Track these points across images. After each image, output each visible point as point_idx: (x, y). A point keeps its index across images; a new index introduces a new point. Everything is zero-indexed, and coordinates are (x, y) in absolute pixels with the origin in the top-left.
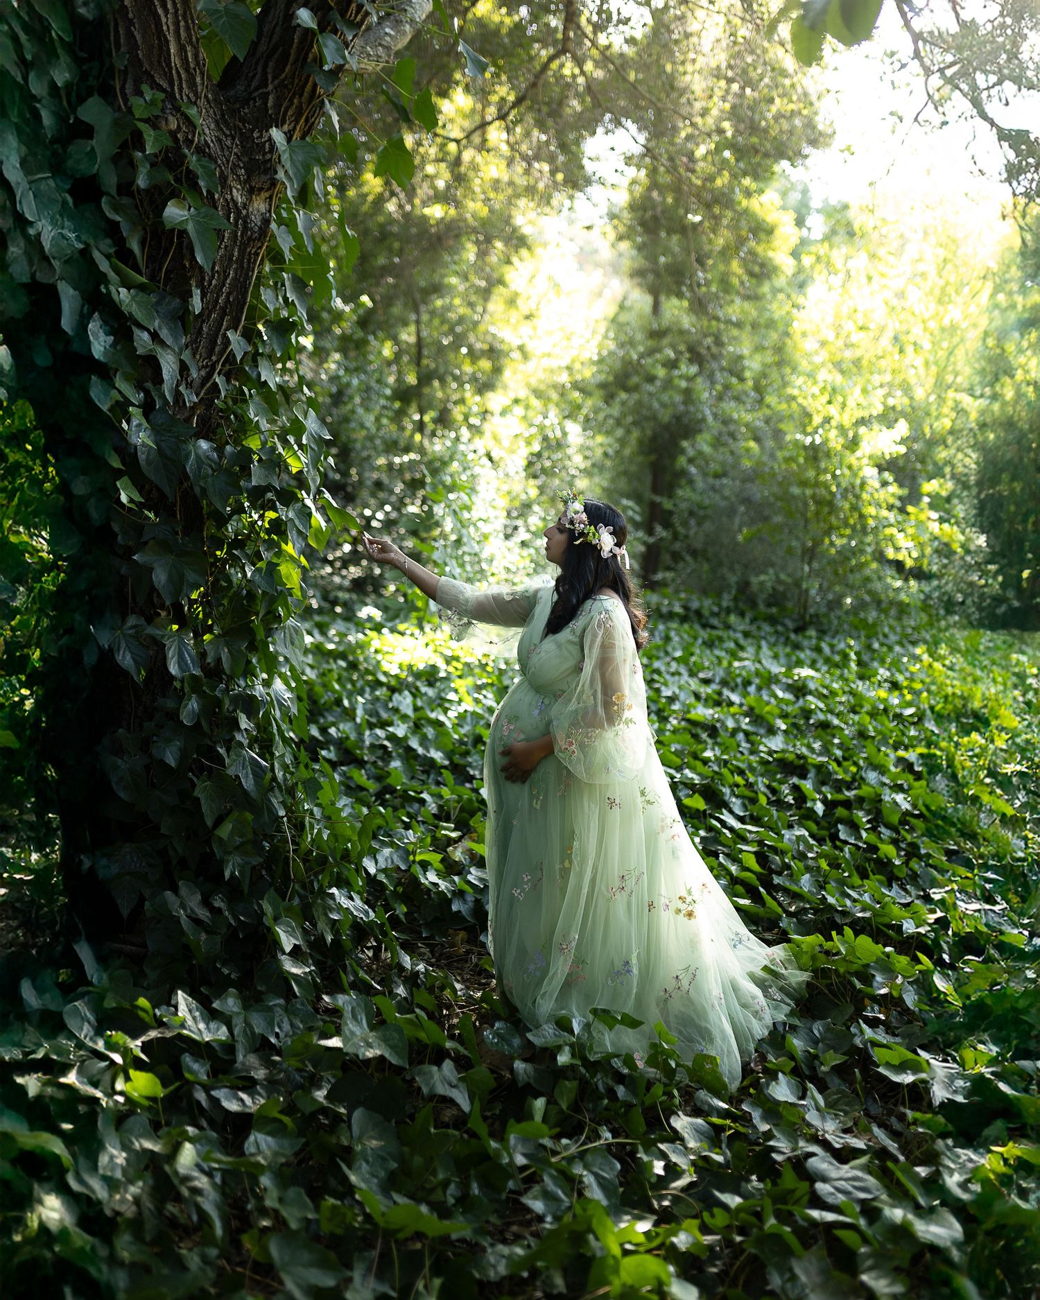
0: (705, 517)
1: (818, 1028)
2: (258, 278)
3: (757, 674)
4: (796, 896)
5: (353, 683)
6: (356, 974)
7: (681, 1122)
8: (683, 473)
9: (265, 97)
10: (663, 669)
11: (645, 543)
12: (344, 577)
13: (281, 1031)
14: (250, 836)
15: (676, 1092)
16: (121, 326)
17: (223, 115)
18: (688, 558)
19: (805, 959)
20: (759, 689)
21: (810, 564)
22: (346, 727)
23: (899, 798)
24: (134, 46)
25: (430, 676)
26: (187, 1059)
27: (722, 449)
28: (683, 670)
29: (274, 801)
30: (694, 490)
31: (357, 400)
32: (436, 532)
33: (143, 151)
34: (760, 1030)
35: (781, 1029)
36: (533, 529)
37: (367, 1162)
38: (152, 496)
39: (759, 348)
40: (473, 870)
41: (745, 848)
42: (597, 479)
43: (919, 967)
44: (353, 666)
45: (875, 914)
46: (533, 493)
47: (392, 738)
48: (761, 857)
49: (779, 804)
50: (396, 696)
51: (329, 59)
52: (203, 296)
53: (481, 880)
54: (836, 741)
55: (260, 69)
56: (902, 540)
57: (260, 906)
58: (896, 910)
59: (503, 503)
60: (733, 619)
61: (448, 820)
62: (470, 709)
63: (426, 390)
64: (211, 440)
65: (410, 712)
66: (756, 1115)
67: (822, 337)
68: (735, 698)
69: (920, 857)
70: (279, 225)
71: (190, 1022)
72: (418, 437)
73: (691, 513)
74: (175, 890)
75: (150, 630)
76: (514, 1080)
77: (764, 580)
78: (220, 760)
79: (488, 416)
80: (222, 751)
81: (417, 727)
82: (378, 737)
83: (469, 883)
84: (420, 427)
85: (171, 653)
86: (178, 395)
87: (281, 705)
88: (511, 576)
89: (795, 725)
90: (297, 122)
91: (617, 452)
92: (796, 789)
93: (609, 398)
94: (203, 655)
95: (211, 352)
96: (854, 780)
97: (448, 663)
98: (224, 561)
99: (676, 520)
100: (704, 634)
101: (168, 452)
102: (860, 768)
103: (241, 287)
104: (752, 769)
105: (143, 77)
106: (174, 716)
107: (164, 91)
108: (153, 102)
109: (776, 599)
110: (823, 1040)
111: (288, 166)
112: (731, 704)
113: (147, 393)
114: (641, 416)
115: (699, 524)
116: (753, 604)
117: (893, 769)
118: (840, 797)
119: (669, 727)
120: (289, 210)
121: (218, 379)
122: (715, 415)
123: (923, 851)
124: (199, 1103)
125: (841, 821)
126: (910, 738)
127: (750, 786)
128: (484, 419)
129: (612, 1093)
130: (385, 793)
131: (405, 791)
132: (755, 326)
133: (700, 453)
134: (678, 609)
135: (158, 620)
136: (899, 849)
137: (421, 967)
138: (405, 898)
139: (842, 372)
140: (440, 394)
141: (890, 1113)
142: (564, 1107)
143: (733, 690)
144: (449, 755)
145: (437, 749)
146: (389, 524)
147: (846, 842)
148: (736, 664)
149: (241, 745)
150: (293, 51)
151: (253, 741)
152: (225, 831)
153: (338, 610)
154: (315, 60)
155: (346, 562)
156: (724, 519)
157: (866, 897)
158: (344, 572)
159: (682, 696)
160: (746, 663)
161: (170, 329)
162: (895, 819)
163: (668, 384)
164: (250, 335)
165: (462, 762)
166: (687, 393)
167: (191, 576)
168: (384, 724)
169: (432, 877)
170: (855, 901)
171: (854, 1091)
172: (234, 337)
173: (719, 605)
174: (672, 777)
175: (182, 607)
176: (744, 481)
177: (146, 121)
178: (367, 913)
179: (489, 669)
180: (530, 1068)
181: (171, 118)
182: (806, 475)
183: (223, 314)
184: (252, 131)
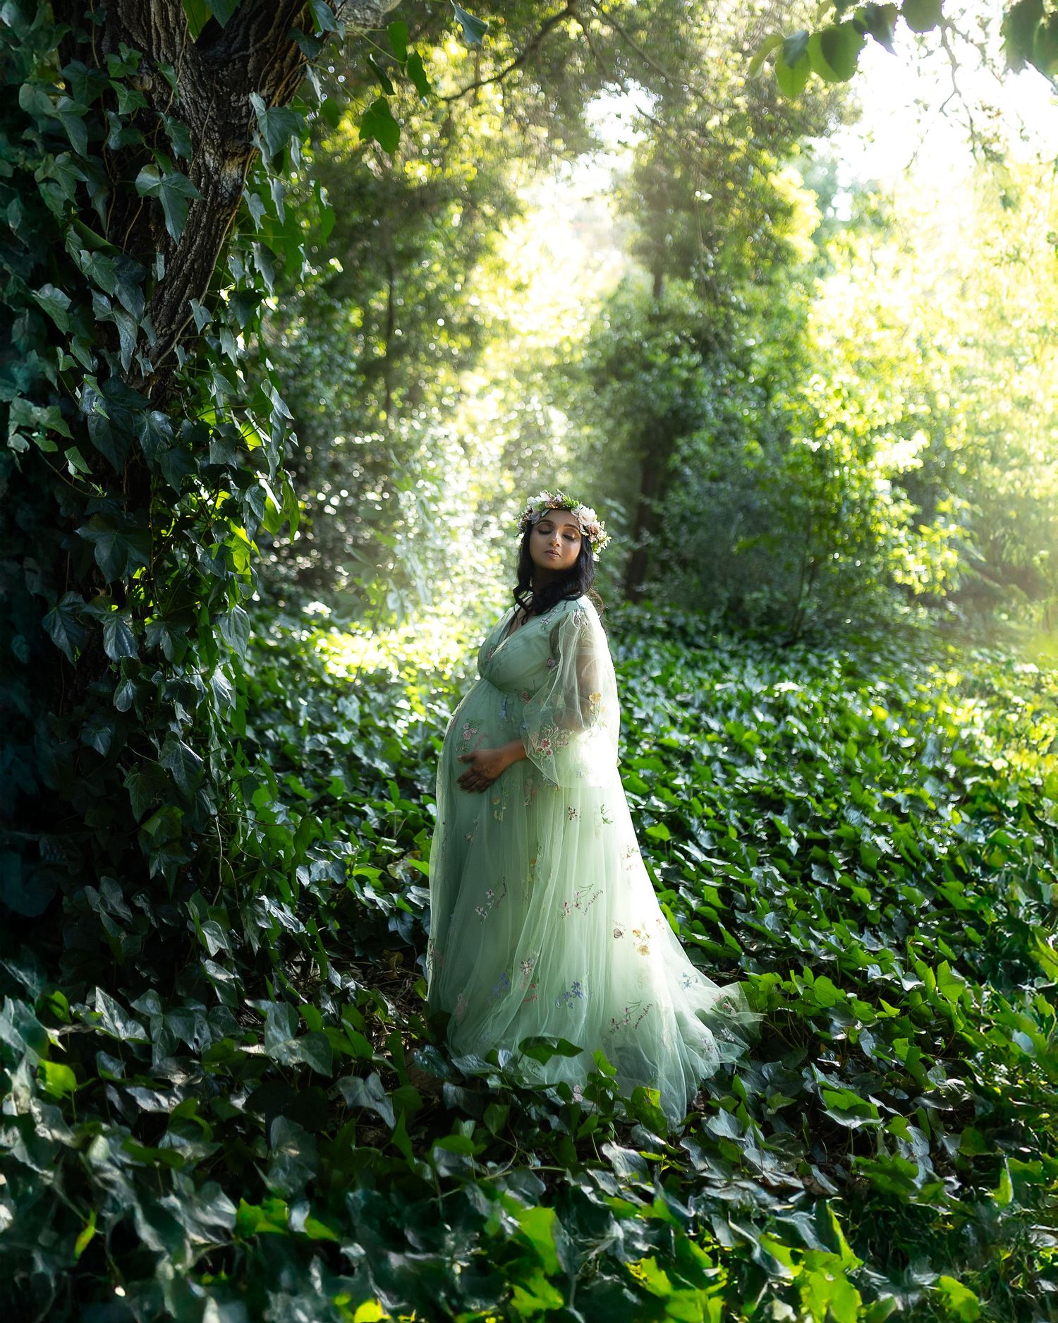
0: (699, 525)
1: (767, 1070)
2: (226, 246)
3: (739, 696)
4: (758, 935)
5: (295, 684)
6: (282, 986)
7: (614, 1151)
8: (676, 473)
9: (245, 60)
10: (638, 688)
11: (630, 549)
12: (290, 567)
13: (201, 1038)
14: (179, 834)
15: (612, 1126)
16: (81, 290)
17: (200, 77)
18: (677, 569)
19: (761, 1000)
20: (740, 713)
21: (810, 583)
22: (285, 730)
23: (880, 840)
25: (380, 681)
26: (103, 1057)
27: (720, 450)
28: (660, 691)
29: (207, 799)
30: (688, 493)
31: (318, 372)
32: (399, 523)
33: (116, 110)
34: (706, 1069)
35: (729, 1070)
36: (506, 526)
37: (284, 1170)
38: (100, 470)
39: (771, 340)
40: (413, 888)
41: (708, 882)
42: (581, 475)
43: (881, 1014)
44: (296, 666)
45: (840, 958)
46: (509, 486)
47: (335, 744)
48: (724, 893)
49: (751, 839)
50: (342, 700)
51: (321, 25)
52: (167, 262)
53: (422, 899)
54: (820, 776)
55: (241, 31)
56: (912, 563)
57: (185, 909)
58: (862, 955)
59: (475, 495)
60: (720, 638)
61: (390, 836)
62: (422, 719)
63: (397, 364)
64: (164, 412)
65: (356, 719)
66: (694, 1154)
67: (839, 334)
68: (714, 724)
69: (897, 904)
70: (251, 192)
71: (107, 1020)
72: (383, 416)
73: (683, 519)
74: (97, 886)
75: (88, 609)
76: (443, 1103)
77: (756, 597)
78: (152, 752)
79: (463, 398)
80: (154, 741)
81: (363, 734)
82: (320, 743)
83: (408, 901)
84: (387, 405)
85: (109, 634)
86: (134, 364)
87: (220, 697)
88: (478, 578)
89: (776, 756)
90: (277, 86)
91: (605, 445)
92: (770, 824)
93: (600, 386)
94: (142, 638)
95: (171, 320)
96: (834, 819)
97: (401, 668)
98: (169, 541)
99: (665, 524)
100: (687, 654)
101: (120, 423)
102: (841, 806)
103: (207, 254)
104: (724, 801)
105: (119, 35)
106: (107, 701)
107: (141, 50)
108: (130, 62)
109: (770, 617)
110: (772, 1082)
111: (265, 132)
112: (709, 730)
113: (102, 360)
114: (634, 407)
115: (692, 532)
116: (745, 623)
117: (878, 809)
118: (817, 835)
119: (639, 751)
120: (264, 176)
121: (178, 350)
122: (716, 410)
123: (901, 898)
124: (111, 1103)
125: (816, 861)
126: (902, 777)
127: (720, 818)
128: (458, 400)
129: (545, 1124)
130: (324, 803)
131: (346, 803)
132: (767, 314)
133: (696, 452)
134: (661, 625)
135: (97, 599)
136: (874, 894)
137: (352, 984)
138: (338, 914)
139: (859, 373)
140: (410, 370)
141: (836, 1160)
142: (493, 1131)
143: (712, 716)
144: (396, 767)
145: (383, 760)
146: (345, 511)
147: (818, 884)
148: (718, 687)
149: (175, 736)
150: (278, 14)
151: (188, 733)
152: (153, 826)
153: (282, 604)
154: (300, 24)
155: (293, 551)
156: (720, 527)
157: (832, 939)
158: (291, 562)
159: (656, 720)
160: (730, 685)
161: (130, 295)
162: (873, 862)
163: (667, 373)
164: (213, 304)
165: (410, 775)
166: (687, 385)
167: (135, 555)
168: (326, 730)
169: (369, 893)
170: (820, 943)
171: (800, 1137)
172: (197, 307)
173: (707, 623)
174: (637, 805)
175: (122, 586)
176: (744, 487)
177: (121, 80)
178: (297, 926)
179: (446, 677)
180: (460, 1091)
181: (146, 78)
182: (812, 484)
183: (186, 281)
184: (230, 94)
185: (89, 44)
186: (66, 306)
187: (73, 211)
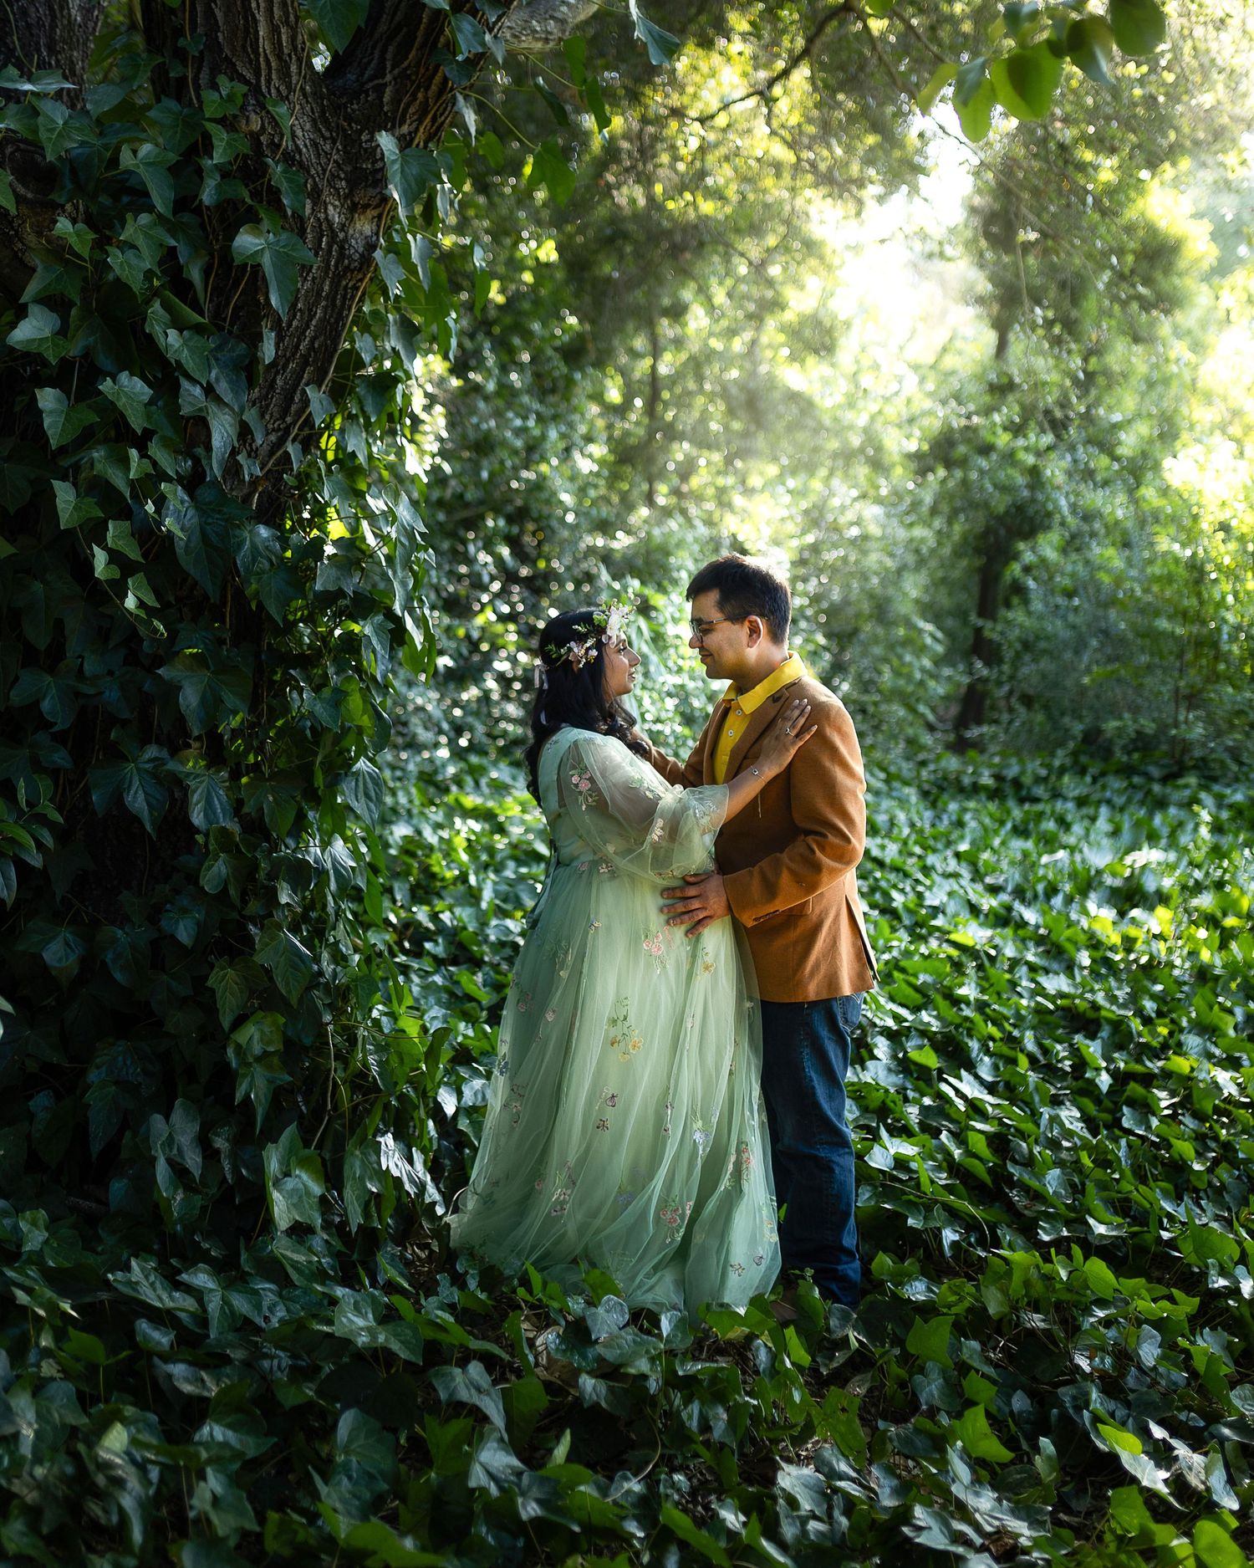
0: (1044, 652)
2: (355, 320)
3: (1073, 875)
8: (1018, 589)
9: (380, 90)
14: (280, 1045)
16: (166, 378)
17: (323, 112)
18: (1018, 706)
20: (1069, 900)
23: (1223, 1077)
24: (213, 27)
26: (145, 1325)
27: (1074, 556)
28: (966, 873)
29: (319, 1003)
30: (1029, 613)
33: (211, 158)
37: (350, 1478)
41: (979, 1126)
48: (996, 1141)
49: (1049, 1070)
51: (464, 47)
52: (280, 339)
54: (1156, 988)
55: (377, 55)
64: (273, 526)
68: (1031, 916)
69: (1235, 1163)
70: (387, 253)
73: (1026, 645)
75: (172, 766)
78: (249, 941)
80: (253, 929)
82: (508, 931)
85: (196, 797)
86: (232, 466)
87: (338, 874)
90: (421, 123)
91: (934, 550)
92: (1075, 1052)
93: (921, 474)
94: (239, 804)
95: (285, 411)
96: (1165, 1047)
99: (1002, 653)
101: (214, 538)
102: (1178, 1030)
103: (332, 330)
104: (1020, 1018)
105: (221, 65)
106: (193, 878)
107: (247, 82)
108: (231, 98)
111: (397, 179)
112: (1021, 924)
113: (196, 462)
117: (1232, 1033)
118: (1139, 1068)
120: (403, 233)
121: (292, 448)
122: (1072, 506)
123: (1241, 1156)
124: (154, 1381)
125: (1131, 1103)
127: (1010, 1040)
133: (1043, 561)
134: (986, 780)
135: (186, 753)
136: (1204, 1149)
143: (1029, 904)
147: (1129, 1132)
149: (276, 925)
150: (420, 33)
152: (246, 1034)
154: (447, 44)
156: (1069, 655)
159: (951, 908)
161: (230, 382)
162: (1209, 1106)
163: (1008, 458)
166: (1034, 472)
167: (230, 700)
172: (316, 396)
177: (222, 121)
180: (602, 1387)
181: (253, 116)
182: (1186, 603)
183: (305, 363)
184: (360, 132)
185: (185, 77)
186: (146, 398)
187: (156, 283)
